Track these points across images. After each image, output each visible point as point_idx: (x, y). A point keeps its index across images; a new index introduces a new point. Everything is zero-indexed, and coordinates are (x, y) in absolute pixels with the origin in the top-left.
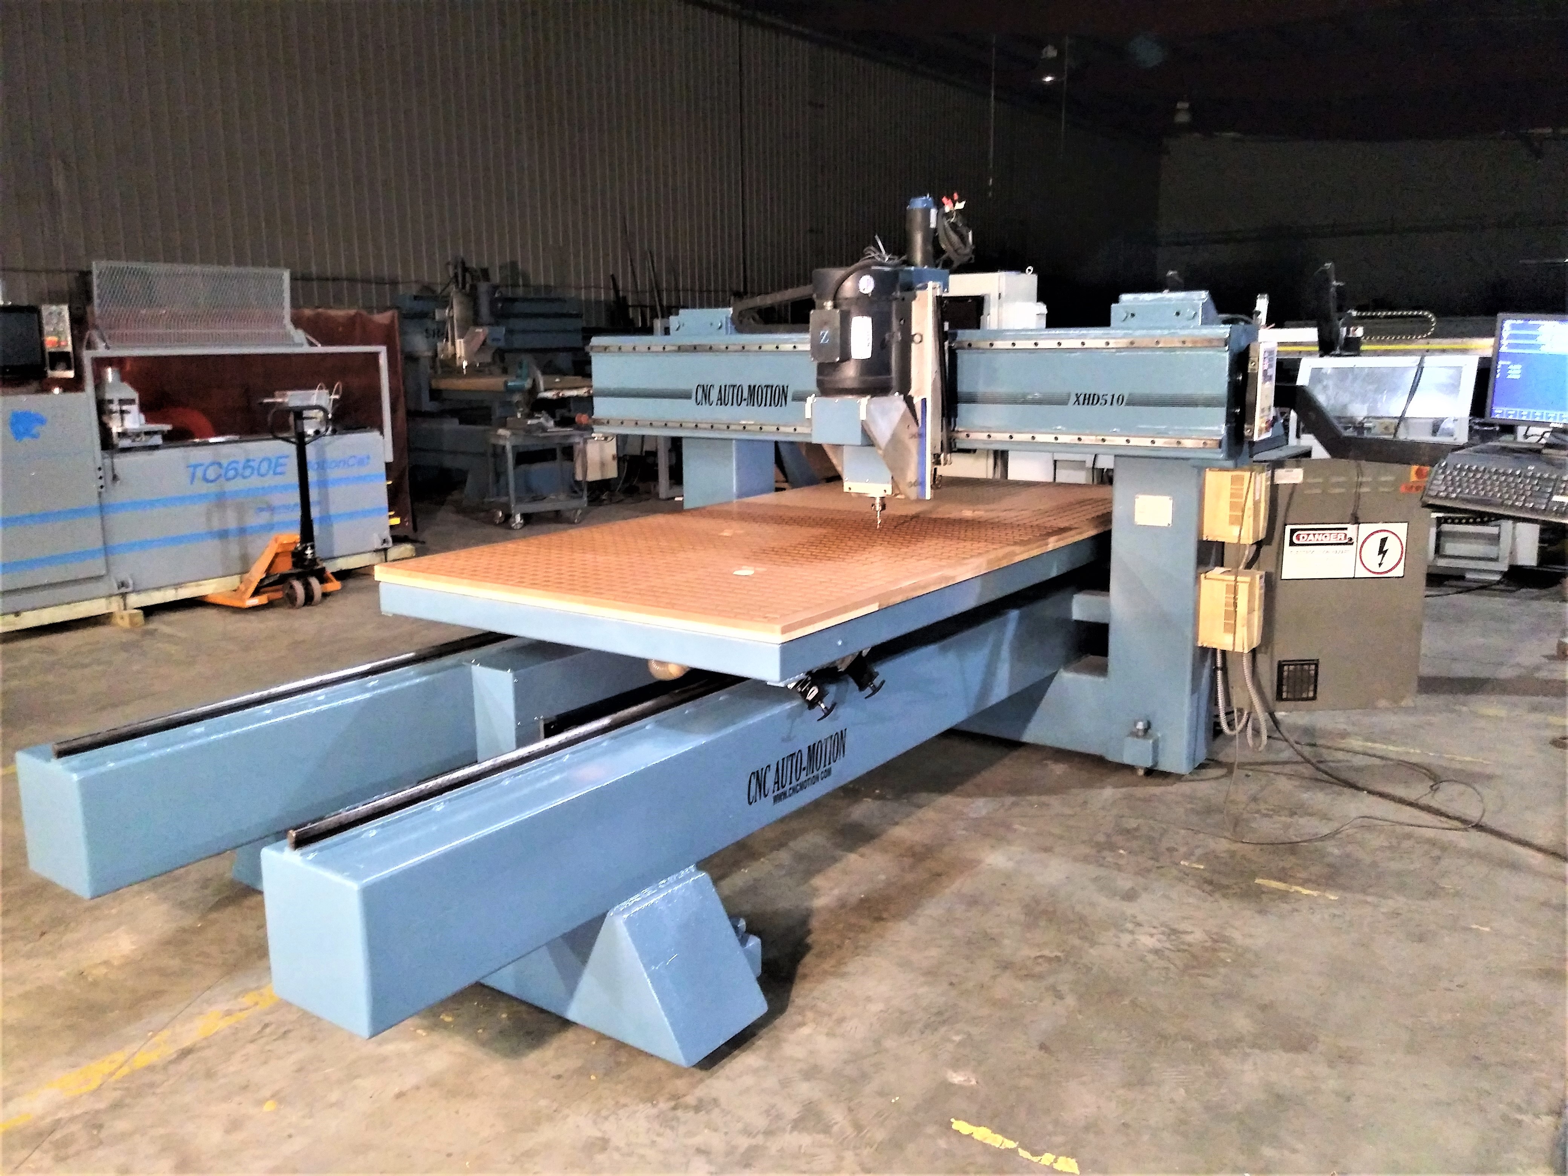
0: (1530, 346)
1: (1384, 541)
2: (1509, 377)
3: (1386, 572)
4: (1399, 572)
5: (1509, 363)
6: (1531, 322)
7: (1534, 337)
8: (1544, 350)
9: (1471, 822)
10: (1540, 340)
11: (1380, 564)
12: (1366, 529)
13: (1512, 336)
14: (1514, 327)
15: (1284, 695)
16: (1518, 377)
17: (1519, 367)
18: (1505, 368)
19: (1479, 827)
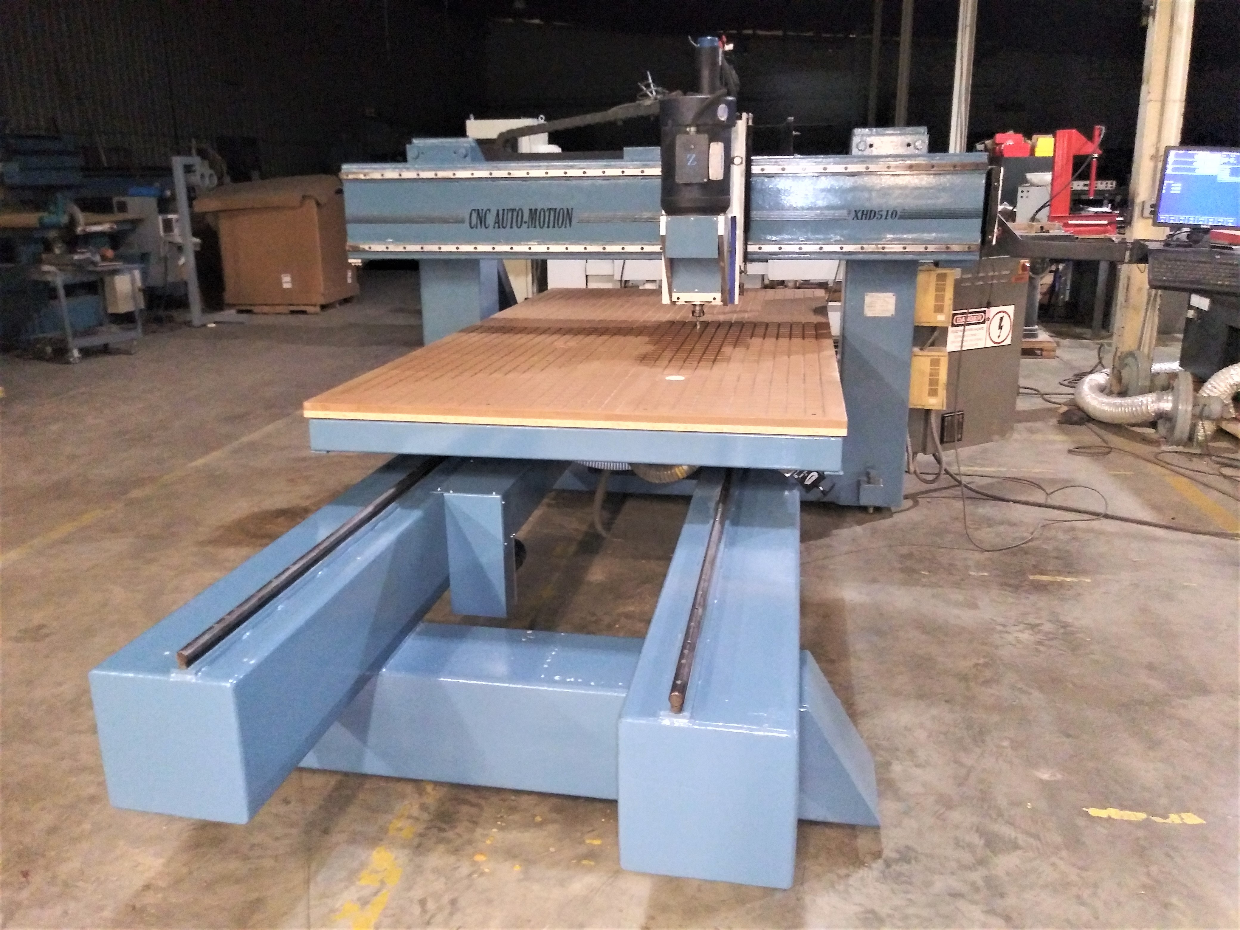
0: (1189, 170)
1: (1002, 318)
2: (1171, 192)
3: (1002, 342)
4: (1008, 342)
5: (1172, 182)
6: (1190, 152)
7: (1191, 163)
8: (1198, 172)
9: (1101, 514)
10: (1195, 165)
11: (999, 336)
12: (993, 310)
13: (1175, 162)
14: (1177, 155)
15: (945, 440)
16: (1179, 192)
17: (1179, 185)
18: (1169, 186)
19: (1106, 516)
